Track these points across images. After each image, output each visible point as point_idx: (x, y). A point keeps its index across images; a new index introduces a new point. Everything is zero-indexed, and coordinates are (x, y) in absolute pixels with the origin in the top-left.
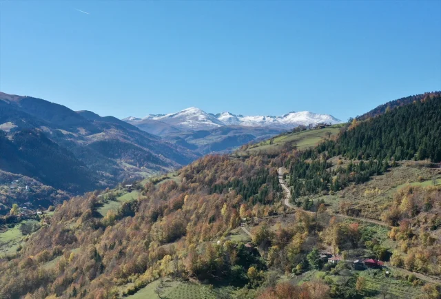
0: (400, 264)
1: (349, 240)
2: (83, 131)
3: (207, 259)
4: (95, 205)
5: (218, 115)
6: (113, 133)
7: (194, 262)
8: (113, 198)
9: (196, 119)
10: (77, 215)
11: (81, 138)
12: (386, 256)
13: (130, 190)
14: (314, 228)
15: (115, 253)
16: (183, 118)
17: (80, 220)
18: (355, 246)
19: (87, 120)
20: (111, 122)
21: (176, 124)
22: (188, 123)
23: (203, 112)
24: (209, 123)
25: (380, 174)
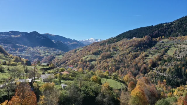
0: (120, 50)
1: (114, 48)
2: (69, 42)
3: (94, 52)
4: (75, 51)
5: (98, 40)
6: (75, 43)
7: (93, 52)
8: (78, 49)
9: (93, 40)
10: (72, 52)
11: (68, 43)
12: (118, 50)
13: (81, 48)
14: (110, 47)
15: (80, 54)
16: (90, 40)
17: (73, 53)
18: (114, 49)
19: (69, 40)
20: (74, 41)
21: (88, 42)
22: (91, 42)
23: (94, 39)
24: (96, 41)
25: (120, 40)
